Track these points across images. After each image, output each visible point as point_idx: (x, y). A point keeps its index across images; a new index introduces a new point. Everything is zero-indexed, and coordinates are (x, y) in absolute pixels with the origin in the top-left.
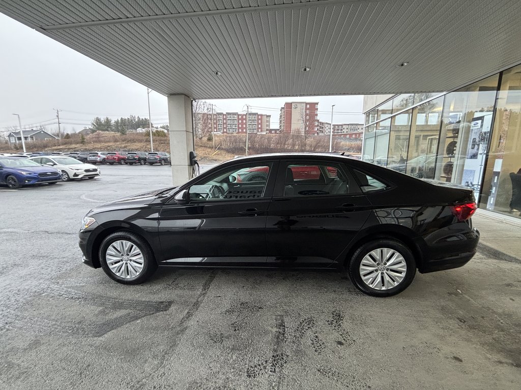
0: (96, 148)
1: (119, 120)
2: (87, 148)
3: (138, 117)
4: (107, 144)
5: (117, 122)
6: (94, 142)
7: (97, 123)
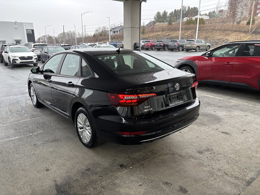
0: (150, 37)
1: (173, 12)
2: (145, 37)
3: (189, 7)
4: (157, 34)
5: (171, 14)
6: (150, 32)
7: (157, 17)
